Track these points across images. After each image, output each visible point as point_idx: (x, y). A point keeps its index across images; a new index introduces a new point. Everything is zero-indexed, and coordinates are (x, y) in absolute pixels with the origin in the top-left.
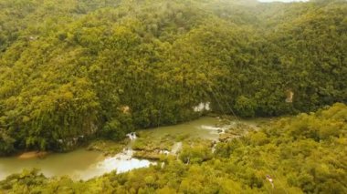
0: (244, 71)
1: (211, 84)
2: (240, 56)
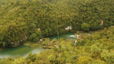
0: (84, 13)
1: (72, 19)
2: (82, 8)
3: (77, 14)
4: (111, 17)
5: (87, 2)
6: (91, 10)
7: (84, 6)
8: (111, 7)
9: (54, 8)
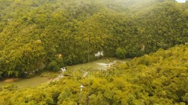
0: (120, 35)
1: (103, 42)
2: (118, 28)
3: (110, 36)
4: (155, 40)
5: (126, 19)
6: (129, 31)
7: (120, 25)
8: (156, 27)
9: (81, 27)
